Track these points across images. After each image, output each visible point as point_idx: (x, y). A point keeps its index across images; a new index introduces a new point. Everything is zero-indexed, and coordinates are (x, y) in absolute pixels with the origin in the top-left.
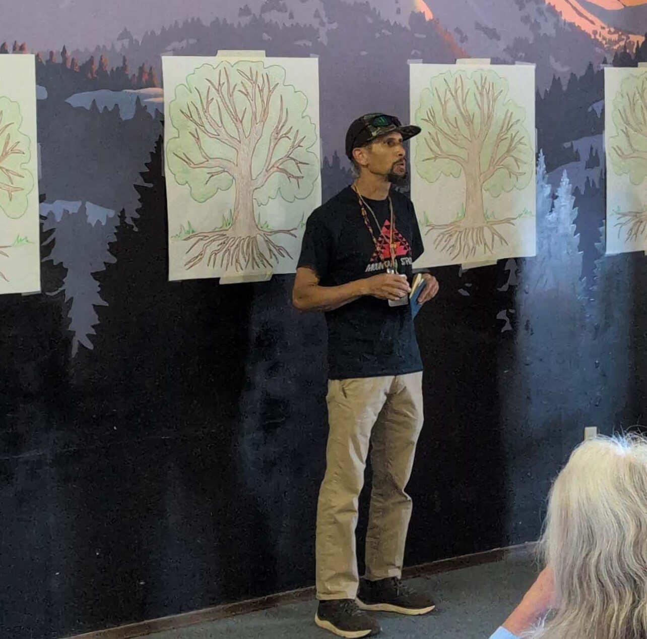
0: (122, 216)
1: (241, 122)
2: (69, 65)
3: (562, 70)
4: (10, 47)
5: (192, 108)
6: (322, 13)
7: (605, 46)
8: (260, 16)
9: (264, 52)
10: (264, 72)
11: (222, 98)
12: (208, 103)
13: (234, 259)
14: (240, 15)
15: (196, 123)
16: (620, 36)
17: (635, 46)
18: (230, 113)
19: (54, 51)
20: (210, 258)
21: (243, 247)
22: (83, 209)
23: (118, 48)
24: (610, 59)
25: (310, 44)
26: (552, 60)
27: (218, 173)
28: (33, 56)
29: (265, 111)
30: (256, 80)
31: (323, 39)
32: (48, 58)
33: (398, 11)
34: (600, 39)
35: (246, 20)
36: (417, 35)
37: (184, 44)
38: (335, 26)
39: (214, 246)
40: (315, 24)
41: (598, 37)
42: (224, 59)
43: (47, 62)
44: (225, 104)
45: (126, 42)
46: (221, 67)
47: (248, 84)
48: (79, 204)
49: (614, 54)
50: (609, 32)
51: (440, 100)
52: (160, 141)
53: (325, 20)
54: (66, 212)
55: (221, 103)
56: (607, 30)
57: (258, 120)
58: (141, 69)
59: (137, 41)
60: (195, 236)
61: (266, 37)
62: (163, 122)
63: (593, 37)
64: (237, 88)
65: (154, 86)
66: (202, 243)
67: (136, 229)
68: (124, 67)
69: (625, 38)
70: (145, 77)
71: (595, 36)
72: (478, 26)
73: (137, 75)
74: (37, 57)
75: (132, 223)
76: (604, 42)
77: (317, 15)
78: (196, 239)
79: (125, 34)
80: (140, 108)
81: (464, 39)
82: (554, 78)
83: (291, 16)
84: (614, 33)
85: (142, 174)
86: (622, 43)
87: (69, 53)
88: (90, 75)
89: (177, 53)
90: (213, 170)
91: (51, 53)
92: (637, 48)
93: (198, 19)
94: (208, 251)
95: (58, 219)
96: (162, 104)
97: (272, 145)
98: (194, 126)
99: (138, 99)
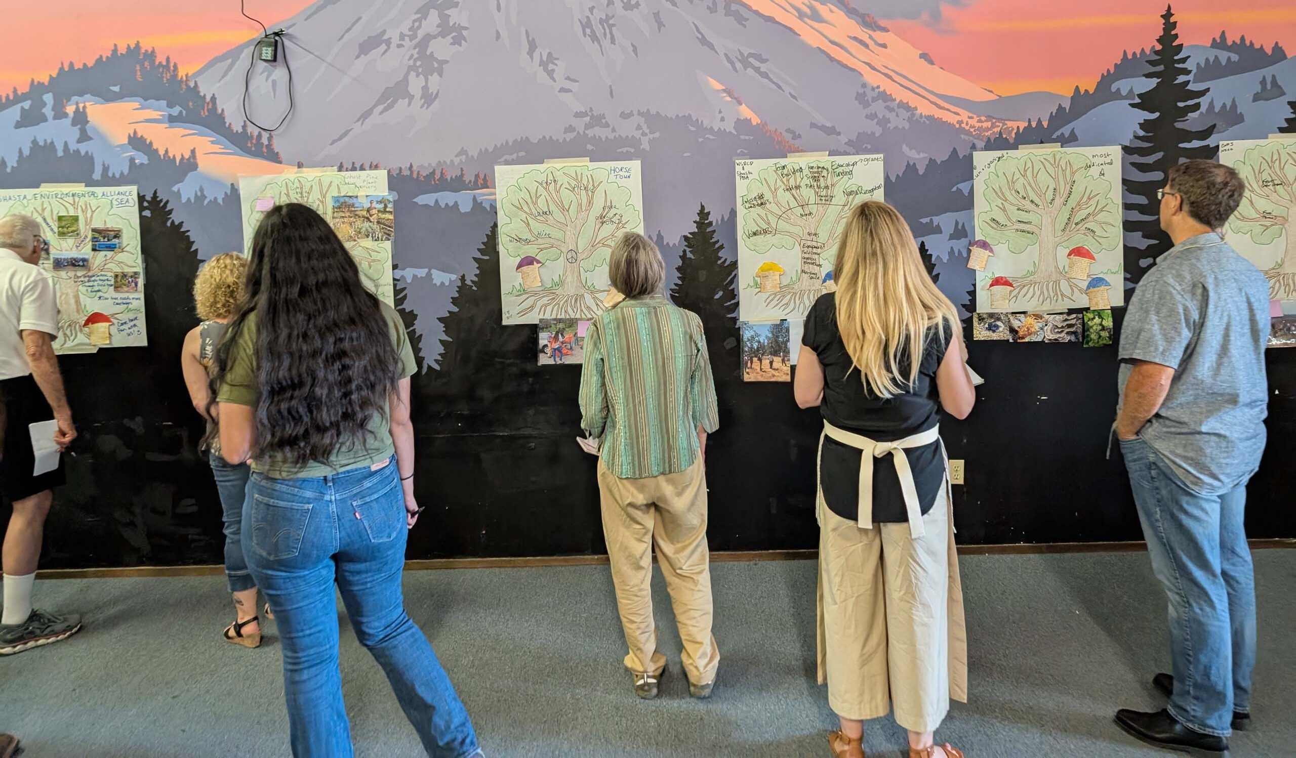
0: (463, 278)
1: (568, 211)
2: (415, 176)
3: (919, 157)
4: (367, 166)
5: (521, 201)
6: (645, 127)
7: (974, 133)
8: (584, 132)
9: (588, 159)
10: (589, 173)
11: (550, 194)
12: (537, 198)
13: (563, 310)
14: (565, 133)
15: (526, 212)
16: (993, 123)
17: (1015, 131)
18: (557, 205)
19: (403, 167)
20: (541, 309)
21: (571, 302)
22: (429, 274)
23: (457, 161)
24: (981, 144)
25: (633, 150)
26: (905, 148)
27: (546, 248)
28: (386, 171)
29: (590, 203)
30: (581, 180)
31: (646, 146)
32: (398, 172)
33: (722, 119)
34: (967, 128)
35: (570, 136)
36: (742, 137)
37: (514, 156)
38: (657, 135)
39: (545, 300)
40: (637, 134)
41: (963, 125)
42: (549, 165)
43: (397, 174)
44: (552, 198)
45: (463, 158)
46: (549, 171)
47: (573, 183)
48: (426, 270)
49: (985, 140)
50: (980, 121)
51: (770, 188)
52: (495, 225)
53: (647, 131)
54: (415, 276)
55: (548, 198)
56: (976, 119)
57: (583, 210)
58: (477, 176)
59: (472, 157)
60: (526, 293)
61: (589, 147)
62: (496, 213)
63: (957, 126)
64: (564, 186)
65: (488, 187)
66: (533, 298)
67: (474, 288)
68: (462, 175)
69: (1001, 125)
70: (480, 181)
71: (960, 125)
72: (813, 125)
73: (473, 180)
74: (389, 172)
75: (470, 283)
76: (972, 130)
77: (639, 127)
78: (527, 296)
79: (463, 152)
80: (477, 205)
81: (796, 137)
82: (908, 163)
83: (614, 130)
84: (986, 121)
85: (479, 250)
86: (997, 130)
87: (415, 168)
88: (433, 183)
89: (507, 163)
90: (541, 247)
91: (401, 168)
92: (1017, 133)
93: (527, 138)
94: (539, 304)
95: (409, 280)
96: (495, 200)
97: (597, 227)
98: (524, 215)
99: (475, 199)
